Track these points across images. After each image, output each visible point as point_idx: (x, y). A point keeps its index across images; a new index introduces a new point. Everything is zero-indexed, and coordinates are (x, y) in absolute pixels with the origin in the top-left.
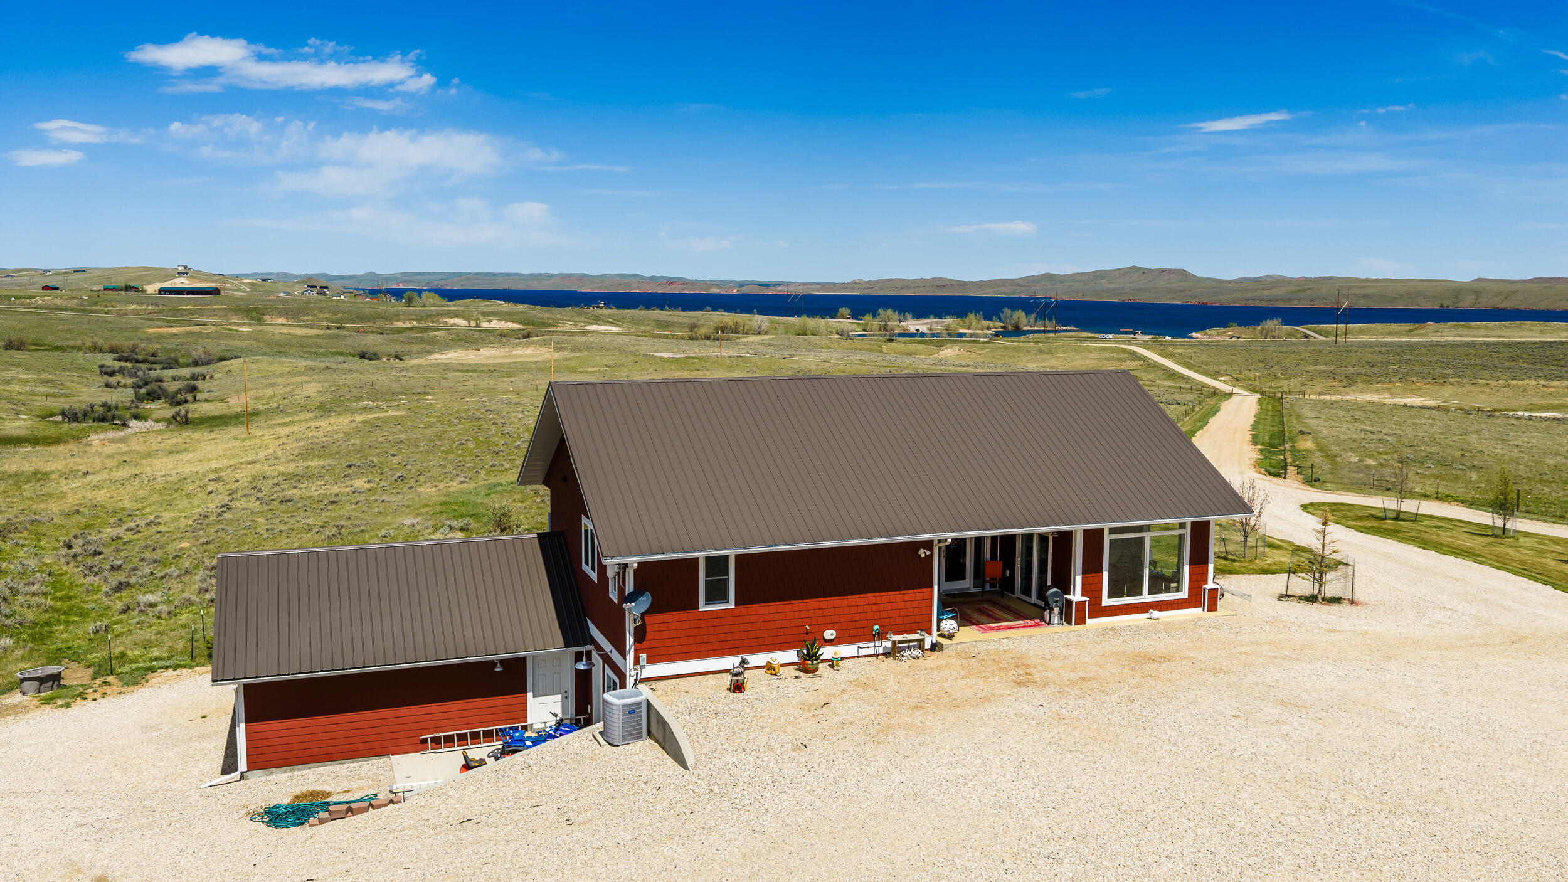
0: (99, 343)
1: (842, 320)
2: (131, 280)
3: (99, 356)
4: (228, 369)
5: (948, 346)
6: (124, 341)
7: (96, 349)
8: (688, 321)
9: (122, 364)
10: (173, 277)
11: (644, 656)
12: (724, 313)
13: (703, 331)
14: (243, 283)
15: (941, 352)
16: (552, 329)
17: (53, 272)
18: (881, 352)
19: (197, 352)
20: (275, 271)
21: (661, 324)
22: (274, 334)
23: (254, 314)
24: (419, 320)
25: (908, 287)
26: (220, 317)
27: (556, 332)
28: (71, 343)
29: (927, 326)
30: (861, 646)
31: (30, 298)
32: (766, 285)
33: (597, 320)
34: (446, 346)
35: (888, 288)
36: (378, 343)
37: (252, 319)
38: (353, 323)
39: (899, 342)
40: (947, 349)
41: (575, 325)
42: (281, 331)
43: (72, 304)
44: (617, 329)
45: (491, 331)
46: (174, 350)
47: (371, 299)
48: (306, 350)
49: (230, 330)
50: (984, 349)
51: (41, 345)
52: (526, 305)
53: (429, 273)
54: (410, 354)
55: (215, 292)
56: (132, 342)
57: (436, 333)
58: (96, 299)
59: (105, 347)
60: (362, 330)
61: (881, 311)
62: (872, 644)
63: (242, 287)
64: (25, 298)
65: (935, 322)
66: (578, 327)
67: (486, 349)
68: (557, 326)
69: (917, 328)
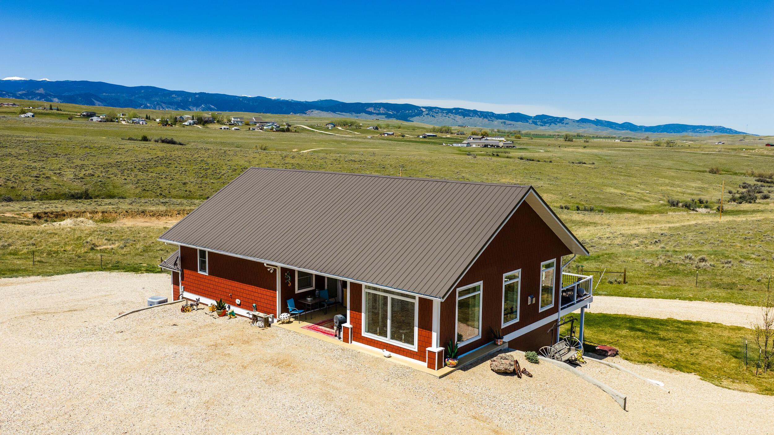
11: (183, 287)
28: (742, 172)
30: (246, 311)
31: (753, 149)
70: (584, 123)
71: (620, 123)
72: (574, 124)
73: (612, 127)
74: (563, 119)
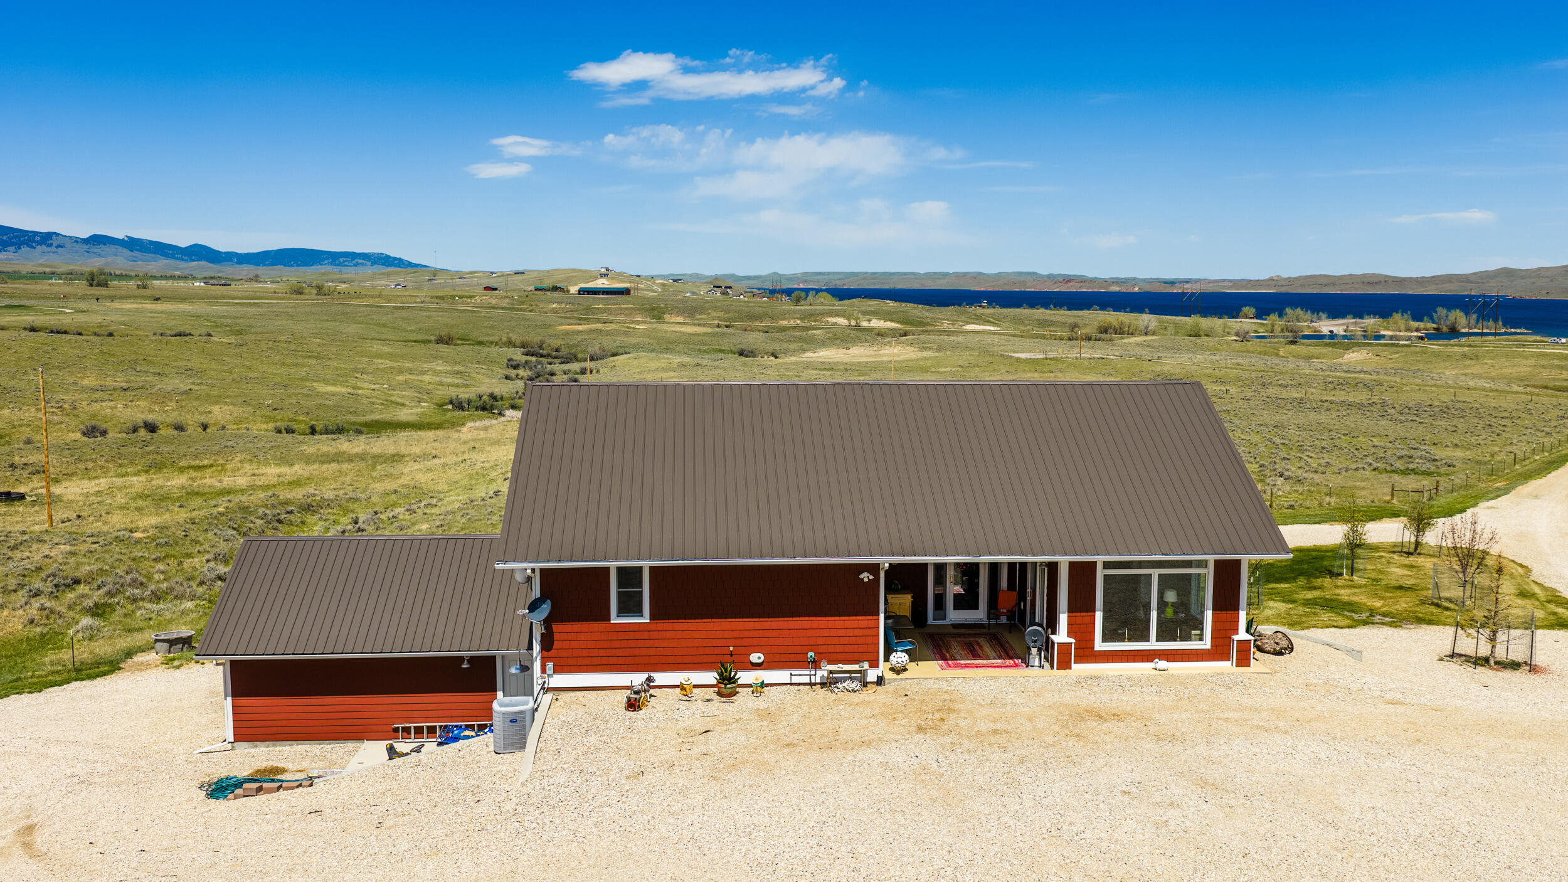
0: (513, 339)
1: (1243, 320)
2: (560, 281)
3: (511, 350)
4: (613, 364)
5: (1355, 349)
6: (534, 338)
7: (510, 344)
8: (1071, 320)
9: (529, 358)
10: (595, 278)
11: (550, 665)
12: (1112, 313)
13: (1086, 331)
14: (655, 284)
15: (1346, 356)
16: (929, 328)
17: (498, 274)
18: (1277, 355)
19: (596, 349)
20: (689, 272)
21: (1043, 324)
22: (666, 332)
23: (656, 313)
24: (802, 319)
25: (1334, 284)
26: (626, 315)
27: (933, 331)
28: (491, 339)
29: (1342, 327)
30: (793, 673)
31: (471, 297)
32: (1172, 283)
33: (977, 319)
34: (823, 344)
35: (1310, 285)
36: (759, 341)
37: (654, 317)
38: (743, 322)
39: (1303, 344)
40: (1353, 352)
41: (953, 325)
42: (673, 329)
43: (505, 303)
44: (996, 328)
45: (869, 330)
46: (576, 346)
47: (768, 298)
48: (691, 347)
49: (628, 327)
50: (1397, 353)
51: (467, 340)
52: (909, 305)
53: (829, 273)
54: (786, 352)
55: (626, 292)
56: (540, 338)
57: (814, 332)
58: (526, 297)
59: (518, 343)
60: (749, 328)
61: (1288, 310)
62: (807, 672)
63: (655, 288)
64: (467, 297)
65: (1353, 323)
66: (956, 326)
67: (856, 347)
68: (935, 326)
69: (1331, 329)
70: (101, 246)
71: (183, 246)
72: (77, 247)
73: (166, 255)
74: (49, 235)
